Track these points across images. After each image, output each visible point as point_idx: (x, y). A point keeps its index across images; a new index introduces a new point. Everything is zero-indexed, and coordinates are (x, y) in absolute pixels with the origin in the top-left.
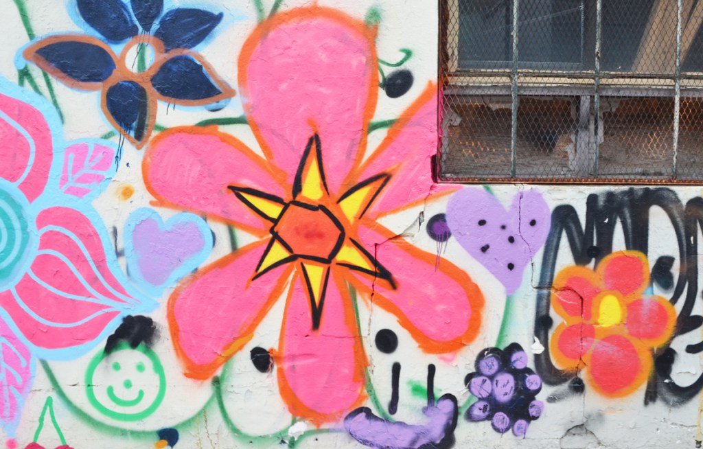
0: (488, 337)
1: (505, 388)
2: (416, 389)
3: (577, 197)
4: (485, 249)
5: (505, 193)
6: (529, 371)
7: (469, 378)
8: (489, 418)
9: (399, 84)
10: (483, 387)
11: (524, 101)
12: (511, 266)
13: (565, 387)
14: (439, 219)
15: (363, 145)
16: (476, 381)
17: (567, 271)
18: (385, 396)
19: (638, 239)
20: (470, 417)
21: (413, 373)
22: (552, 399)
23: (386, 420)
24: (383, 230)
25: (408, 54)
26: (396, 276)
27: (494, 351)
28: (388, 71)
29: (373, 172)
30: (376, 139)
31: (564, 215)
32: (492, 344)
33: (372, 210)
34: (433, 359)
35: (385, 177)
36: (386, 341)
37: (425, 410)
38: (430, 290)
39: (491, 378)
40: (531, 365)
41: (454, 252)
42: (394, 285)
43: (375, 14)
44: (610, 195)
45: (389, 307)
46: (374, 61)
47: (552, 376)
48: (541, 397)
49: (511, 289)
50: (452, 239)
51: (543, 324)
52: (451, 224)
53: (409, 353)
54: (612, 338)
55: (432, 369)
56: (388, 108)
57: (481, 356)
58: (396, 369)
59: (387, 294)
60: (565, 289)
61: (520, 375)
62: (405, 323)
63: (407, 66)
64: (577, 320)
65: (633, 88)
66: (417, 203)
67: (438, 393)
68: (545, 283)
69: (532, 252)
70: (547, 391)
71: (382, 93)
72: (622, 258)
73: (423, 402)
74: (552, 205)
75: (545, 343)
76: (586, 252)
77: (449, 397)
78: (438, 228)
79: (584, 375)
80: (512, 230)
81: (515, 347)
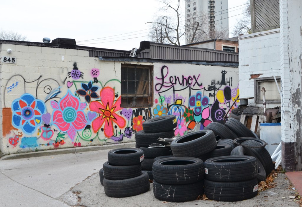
0: (126, 126)
1: (128, 132)
2: (119, 133)
3: (135, 109)
4: (126, 115)
5: (128, 109)
6: (130, 130)
7: (124, 131)
8: (127, 136)
9: (117, 96)
10: (126, 132)
11: (128, 98)
12: (128, 117)
13: (134, 132)
14: (121, 112)
15: (113, 103)
16: (125, 131)
17: (134, 118)
18: (116, 134)
19: (141, 114)
20: (125, 136)
21: (119, 131)
22: (133, 134)
23: (116, 137)
24: (115, 113)
25: (118, 92)
26: (117, 119)
27: (127, 128)
28: (116, 94)
29: (114, 107)
30: (115, 102)
31: (134, 111)
32: (127, 127)
33: (114, 111)
34: (121, 129)
35: (115, 107)
36: (116, 127)
37: (120, 135)
38: (120, 121)
39: (127, 131)
40: (131, 129)
41: (123, 116)
42: (116, 120)
43: (114, 88)
44: (138, 109)
45: (116, 123)
46: (114, 93)
47: (133, 131)
48: (132, 133)
49: (129, 120)
50: (122, 114)
51: (132, 124)
52: (122, 112)
53: (118, 128)
54: (139, 126)
55: (121, 130)
56: (116, 99)
57: (126, 128)
58: (117, 130)
59: (116, 121)
60: (134, 120)
61: (130, 131)
62: (118, 125)
63: (118, 94)
64: (135, 124)
65: (139, 96)
66: (118, 110)
67: (121, 133)
68: (132, 119)
69: (131, 116)
70: (133, 133)
71: (115, 97)
72: (140, 116)
73: (120, 134)
74: (132, 110)
75: (132, 127)
76: (136, 115)
77: (122, 134)
78: (121, 113)
79: (136, 130)
80: (129, 113)
81: (129, 127)
